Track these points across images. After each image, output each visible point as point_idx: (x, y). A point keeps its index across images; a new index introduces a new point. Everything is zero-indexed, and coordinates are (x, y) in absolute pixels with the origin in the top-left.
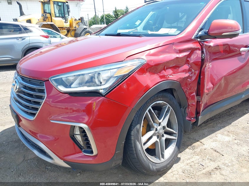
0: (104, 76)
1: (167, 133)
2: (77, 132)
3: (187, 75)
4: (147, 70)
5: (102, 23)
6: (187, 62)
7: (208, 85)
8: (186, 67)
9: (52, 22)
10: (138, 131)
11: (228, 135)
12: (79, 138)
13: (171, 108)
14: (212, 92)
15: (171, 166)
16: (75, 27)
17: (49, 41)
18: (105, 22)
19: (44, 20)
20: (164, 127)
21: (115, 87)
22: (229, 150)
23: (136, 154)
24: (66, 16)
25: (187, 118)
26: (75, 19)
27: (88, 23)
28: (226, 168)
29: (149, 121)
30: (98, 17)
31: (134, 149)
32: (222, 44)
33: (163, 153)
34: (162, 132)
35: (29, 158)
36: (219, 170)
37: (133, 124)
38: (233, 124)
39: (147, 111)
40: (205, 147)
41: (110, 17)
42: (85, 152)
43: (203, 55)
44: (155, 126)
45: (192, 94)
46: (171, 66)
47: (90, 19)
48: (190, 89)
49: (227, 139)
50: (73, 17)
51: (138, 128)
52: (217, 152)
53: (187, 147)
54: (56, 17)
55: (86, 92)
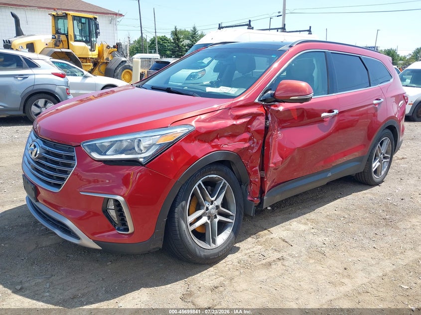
0: (145, 143)
1: (221, 214)
2: (111, 206)
3: (246, 145)
4: (195, 138)
5: (153, 51)
6: (248, 130)
7: (275, 158)
8: (247, 135)
9: (69, 48)
10: (183, 208)
11: (305, 224)
12: (113, 213)
13: (228, 184)
14: (281, 167)
15: (226, 256)
16: (107, 59)
17: (65, 82)
18: (157, 49)
19: (56, 45)
20: (217, 207)
21: (158, 156)
22: (302, 240)
23: (180, 234)
24: (92, 39)
25: (249, 198)
26: (108, 46)
27: (128, 52)
28: (290, 259)
29: (198, 198)
30: (146, 40)
31: (177, 228)
32: (295, 108)
33: (214, 238)
34: (214, 212)
35: (44, 245)
36: (282, 261)
37: (178, 200)
38: (317, 210)
39: (196, 186)
40: (272, 236)
41: (165, 41)
42: (119, 229)
43: (268, 122)
44: (207, 204)
45: (254, 169)
46: (226, 134)
47: (132, 42)
48: (252, 162)
49: (303, 227)
50: (104, 43)
51: (184, 205)
52: (286, 242)
53: (250, 236)
54: (76, 41)
55: (124, 160)
